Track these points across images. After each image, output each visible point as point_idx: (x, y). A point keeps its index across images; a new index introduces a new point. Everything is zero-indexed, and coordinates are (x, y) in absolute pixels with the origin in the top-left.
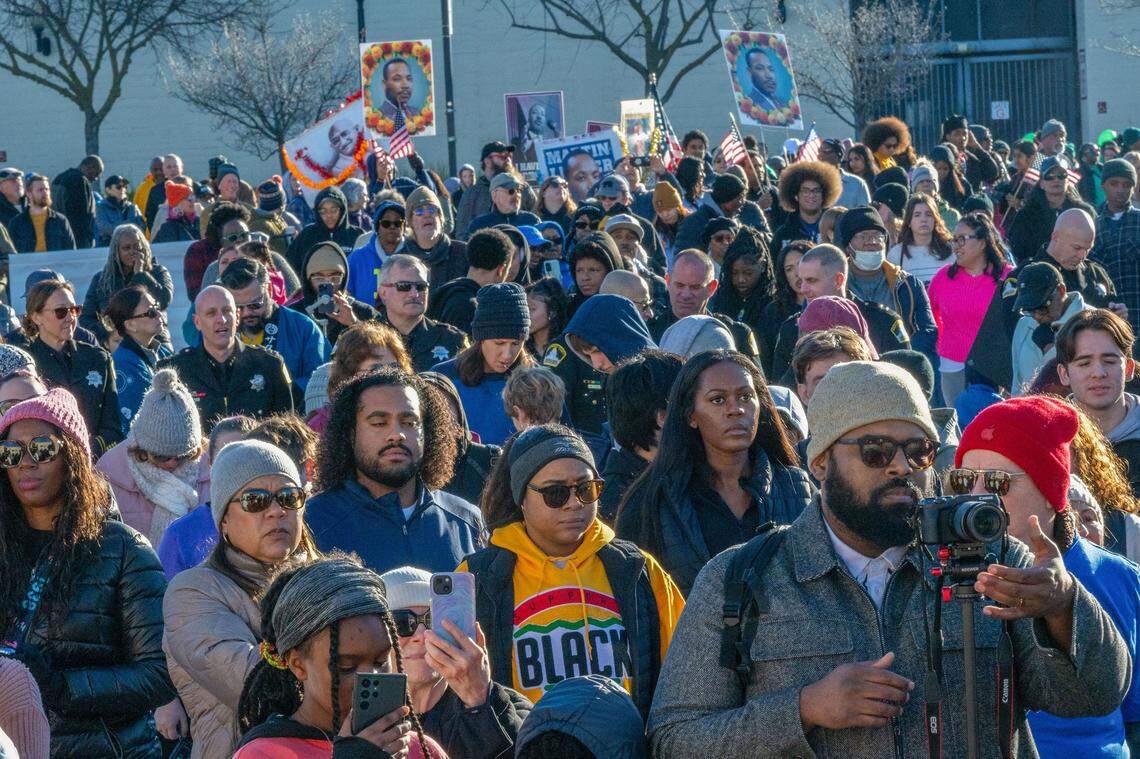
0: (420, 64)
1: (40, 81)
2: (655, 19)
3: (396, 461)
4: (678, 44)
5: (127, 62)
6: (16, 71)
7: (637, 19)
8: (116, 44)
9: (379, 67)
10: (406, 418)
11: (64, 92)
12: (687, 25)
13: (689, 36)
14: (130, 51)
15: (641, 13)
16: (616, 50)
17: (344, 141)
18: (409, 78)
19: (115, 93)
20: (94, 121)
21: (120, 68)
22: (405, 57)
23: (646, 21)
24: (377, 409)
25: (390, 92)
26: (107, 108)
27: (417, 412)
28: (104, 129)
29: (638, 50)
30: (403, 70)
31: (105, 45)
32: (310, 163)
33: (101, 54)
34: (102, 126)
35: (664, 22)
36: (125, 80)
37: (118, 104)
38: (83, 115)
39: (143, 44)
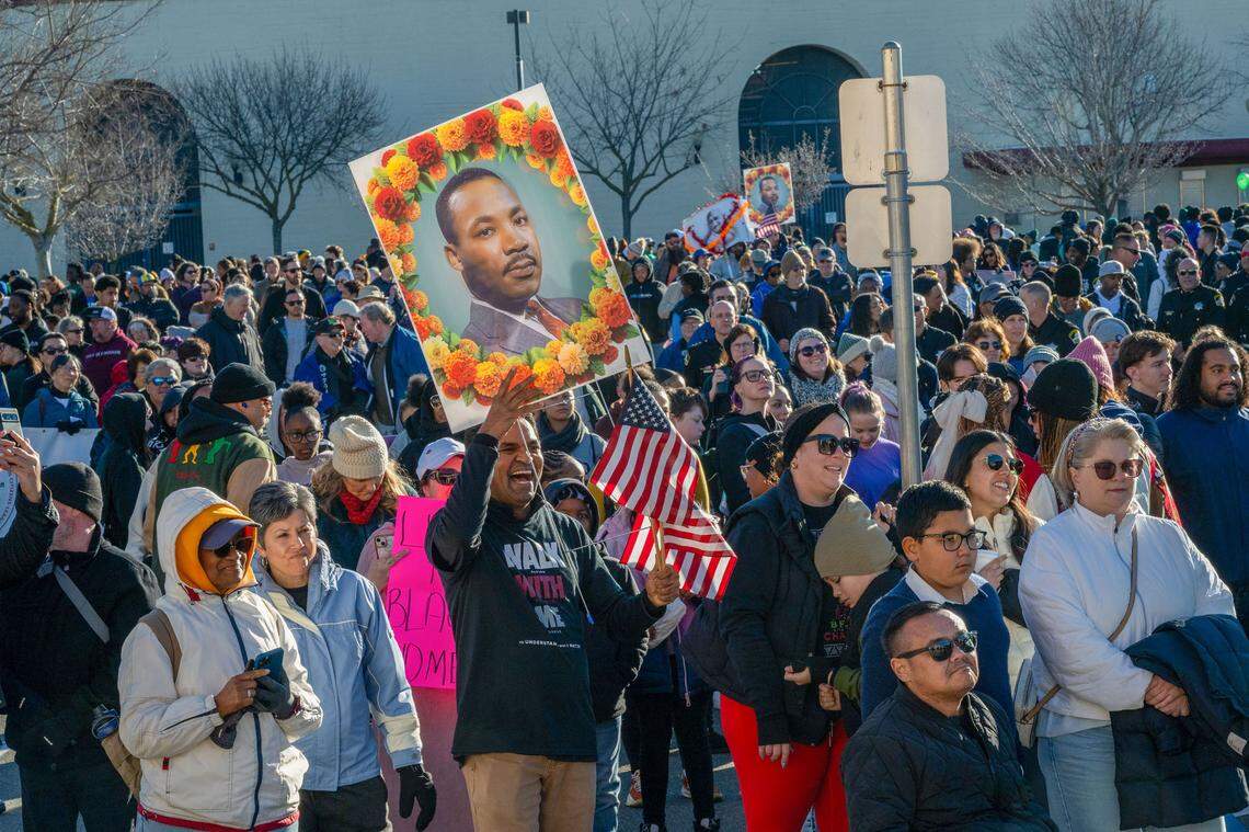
0: (783, 178)
1: (245, 200)
2: (628, 161)
3: (1230, 394)
4: (642, 176)
5: (300, 187)
6: (229, 193)
7: (617, 161)
8: (292, 175)
9: (757, 183)
10: (1234, 367)
11: (259, 206)
12: (648, 165)
13: (650, 171)
14: (301, 182)
15: (621, 159)
16: (605, 180)
17: (715, 223)
18: (776, 188)
19: (292, 207)
20: (278, 225)
21: (295, 191)
22: (773, 175)
23: (623, 163)
24: (1217, 362)
25: (764, 198)
26: (286, 217)
27: (1238, 363)
28: (285, 229)
29: (618, 181)
30: (772, 184)
31: (284, 176)
32: (694, 235)
33: (281, 182)
34: (284, 227)
35: (632, 163)
36: (298, 198)
37: (294, 213)
38: (271, 221)
39: (310, 176)
